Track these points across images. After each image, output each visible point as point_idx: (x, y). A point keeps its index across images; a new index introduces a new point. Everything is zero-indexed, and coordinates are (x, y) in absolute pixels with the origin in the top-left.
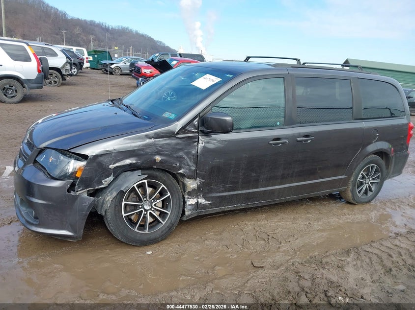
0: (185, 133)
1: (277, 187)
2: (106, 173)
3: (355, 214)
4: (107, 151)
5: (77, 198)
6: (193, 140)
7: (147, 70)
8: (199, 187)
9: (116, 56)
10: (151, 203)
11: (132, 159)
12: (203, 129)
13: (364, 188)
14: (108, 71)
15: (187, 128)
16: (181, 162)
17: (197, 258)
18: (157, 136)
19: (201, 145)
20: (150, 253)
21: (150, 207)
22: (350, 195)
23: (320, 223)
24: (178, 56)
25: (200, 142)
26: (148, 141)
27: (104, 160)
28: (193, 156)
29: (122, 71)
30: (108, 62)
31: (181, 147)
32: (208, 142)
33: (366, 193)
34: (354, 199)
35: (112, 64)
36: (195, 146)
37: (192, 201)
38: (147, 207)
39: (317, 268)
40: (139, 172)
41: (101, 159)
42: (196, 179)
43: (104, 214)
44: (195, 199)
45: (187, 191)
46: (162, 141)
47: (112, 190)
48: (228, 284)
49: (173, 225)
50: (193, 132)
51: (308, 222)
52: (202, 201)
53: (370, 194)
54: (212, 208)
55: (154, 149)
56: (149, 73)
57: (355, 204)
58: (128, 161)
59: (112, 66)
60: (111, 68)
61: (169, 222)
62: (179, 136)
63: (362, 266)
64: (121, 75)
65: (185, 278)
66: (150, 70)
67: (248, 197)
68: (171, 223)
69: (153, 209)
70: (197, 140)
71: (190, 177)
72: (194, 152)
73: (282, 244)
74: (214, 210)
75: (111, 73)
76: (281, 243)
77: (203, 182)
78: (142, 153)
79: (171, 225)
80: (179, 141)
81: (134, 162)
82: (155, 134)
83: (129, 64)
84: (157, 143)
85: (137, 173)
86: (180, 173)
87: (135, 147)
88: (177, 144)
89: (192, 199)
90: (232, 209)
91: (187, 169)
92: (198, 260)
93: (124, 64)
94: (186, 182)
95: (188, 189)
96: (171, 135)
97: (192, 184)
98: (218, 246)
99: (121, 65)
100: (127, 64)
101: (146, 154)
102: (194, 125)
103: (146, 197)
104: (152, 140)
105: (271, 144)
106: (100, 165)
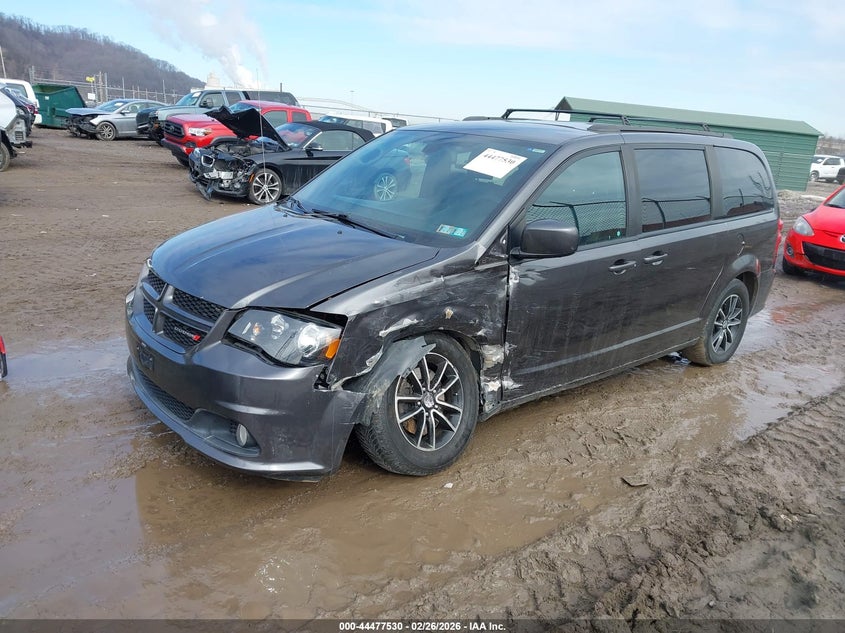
0: (488, 263)
1: (616, 347)
2: (374, 345)
3: (717, 383)
4: (375, 305)
5: (332, 397)
6: (501, 273)
7: (197, 130)
8: (507, 358)
9: (92, 96)
10: (433, 395)
11: (413, 316)
12: (515, 252)
13: (721, 337)
14: (85, 131)
15: (491, 253)
16: (481, 316)
17: (532, 484)
18: (448, 271)
19: (512, 282)
20: (450, 485)
21: (432, 401)
22: (704, 350)
23: (678, 403)
24: (243, 97)
25: (512, 275)
26: (436, 281)
27: (372, 322)
28: (500, 302)
29: (117, 131)
30: (82, 111)
31: (482, 289)
32: (525, 276)
33: (723, 346)
34: (709, 357)
35: (94, 116)
36: (503, 284)
37: (493, 386)
38: (429, 404)
39: (727, 476)
40: (420, 341)
41: (366, 320)
42: (503, 345)
43: (368, 423)
44: (498, 382)
45: (485, 369)
46: (455, 279)
47: (380, 376)
48: (612, 520)
49: (470, 431)
50: (500, 259)
51: (661, 404)
52: (508, 383)
53: (728, 345)
54: (523, 394)
55: (442, 296)
56: (201, 134)
57: (709, 366)
58: (407, 322)
59: (95, 121)
60: (93, 125)
61: (464, 427)
62: (479, 268)
63: (785, 465)
64: (116, 139)
65: (537, 519)
66: (203, 130)
67: (575, 369)
68: (466, 429)
69: (436, 406)
70: (506, 273)
71: (492, 343)
72: (502, 295)
73: (648, 445)
74: (526, 398)
75: (93, 136)
76: (644, 444)
77: (514, 349)
78: (426, 303)
79: (468, 433)
80: (479, 277)
81: (416, 321)
82: (445, 267)
83: (135, 115)
84: (448, 283)
85: (418, 341)
86: (480, 336)
87: (418, 293)
88: (477, 282)
89: (492, 383)
90: (552, 393)
91: (490, 328)
92: (535, 487)
93: (121, 116)
94: (485, 352)
95: (488, 364)
96: (468, 267)
97: (494, 355)
98: (552, 460)
99: (113, 117)
100: (128, 116)
101: (432, 306)
102: (501, 246)
103: (426, 384)
104: (442, 279)
105: (612, 271)
106: (365, 331)
